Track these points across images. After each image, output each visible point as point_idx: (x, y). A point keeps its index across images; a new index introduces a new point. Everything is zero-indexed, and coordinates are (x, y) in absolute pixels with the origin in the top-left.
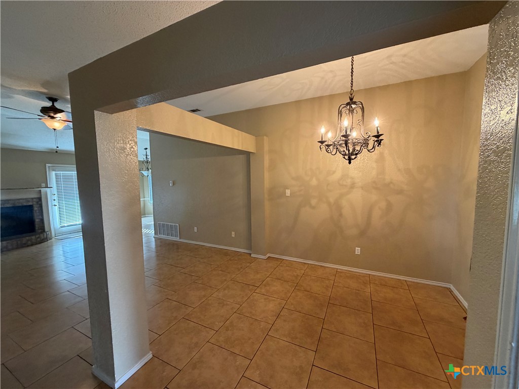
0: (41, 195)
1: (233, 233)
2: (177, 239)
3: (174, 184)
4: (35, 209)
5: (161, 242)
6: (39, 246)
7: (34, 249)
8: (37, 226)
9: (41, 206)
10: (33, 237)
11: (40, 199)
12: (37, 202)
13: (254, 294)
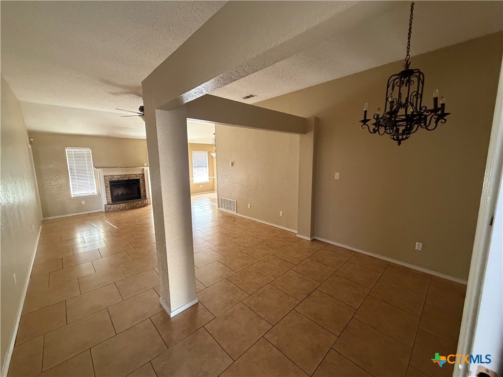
0: (144, 172)
1: (281, 212)
2: (234, 213)
3: (232, 165)
4: (141, 182)
5: (222, 214)
6: (143, 209)
7: (139, 211)
8: (142, 194)
9: (144, 181)
10: (140, 202)
11: (143, 175)
12: (142, 177)
13: (291, 271)
